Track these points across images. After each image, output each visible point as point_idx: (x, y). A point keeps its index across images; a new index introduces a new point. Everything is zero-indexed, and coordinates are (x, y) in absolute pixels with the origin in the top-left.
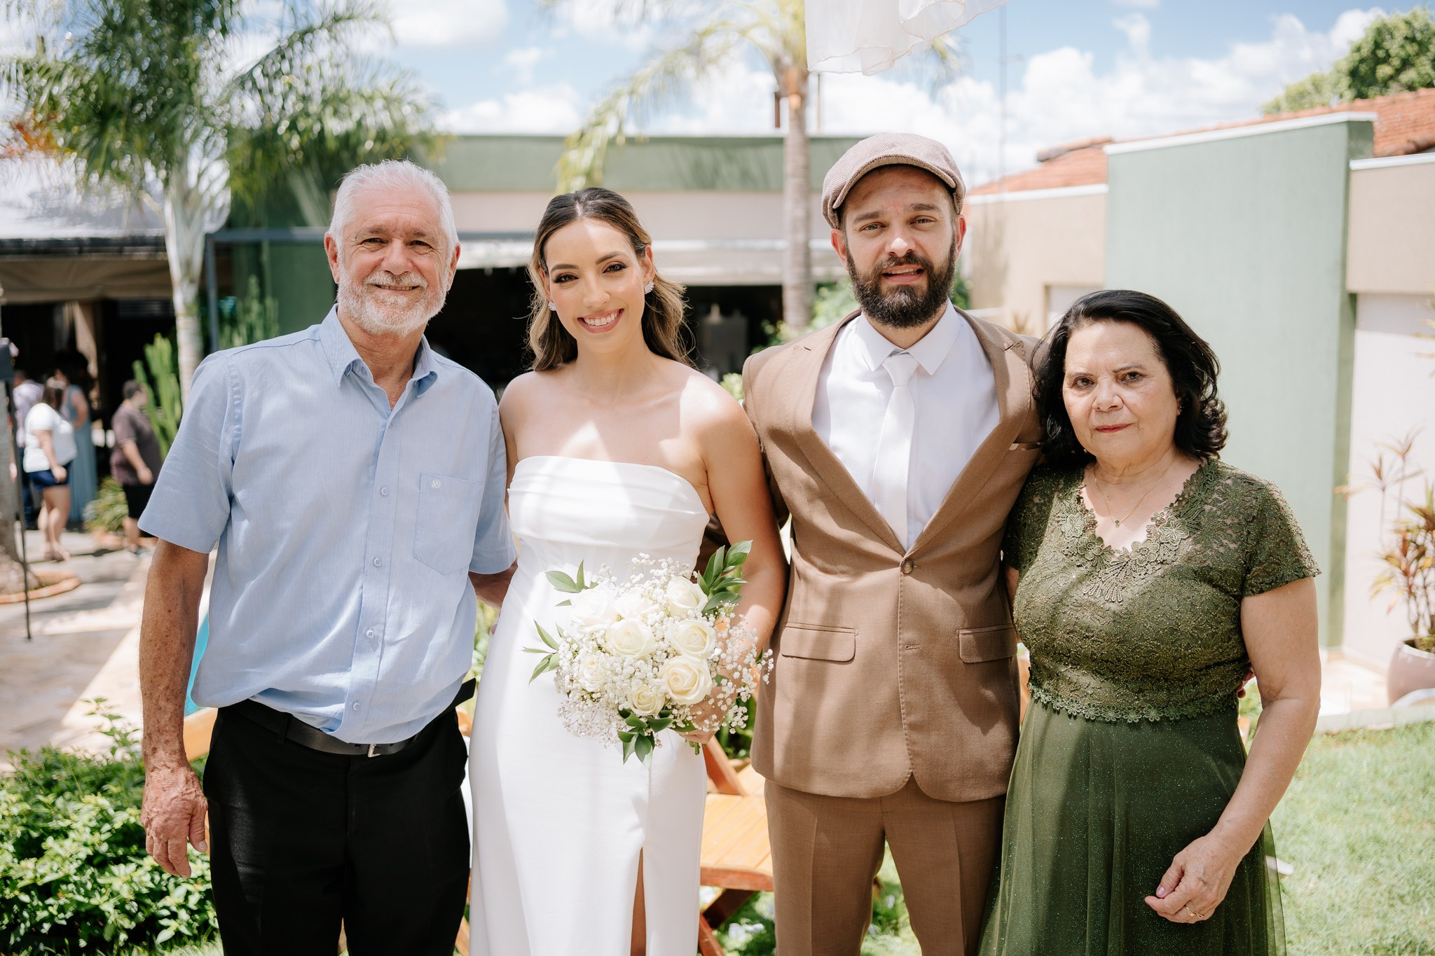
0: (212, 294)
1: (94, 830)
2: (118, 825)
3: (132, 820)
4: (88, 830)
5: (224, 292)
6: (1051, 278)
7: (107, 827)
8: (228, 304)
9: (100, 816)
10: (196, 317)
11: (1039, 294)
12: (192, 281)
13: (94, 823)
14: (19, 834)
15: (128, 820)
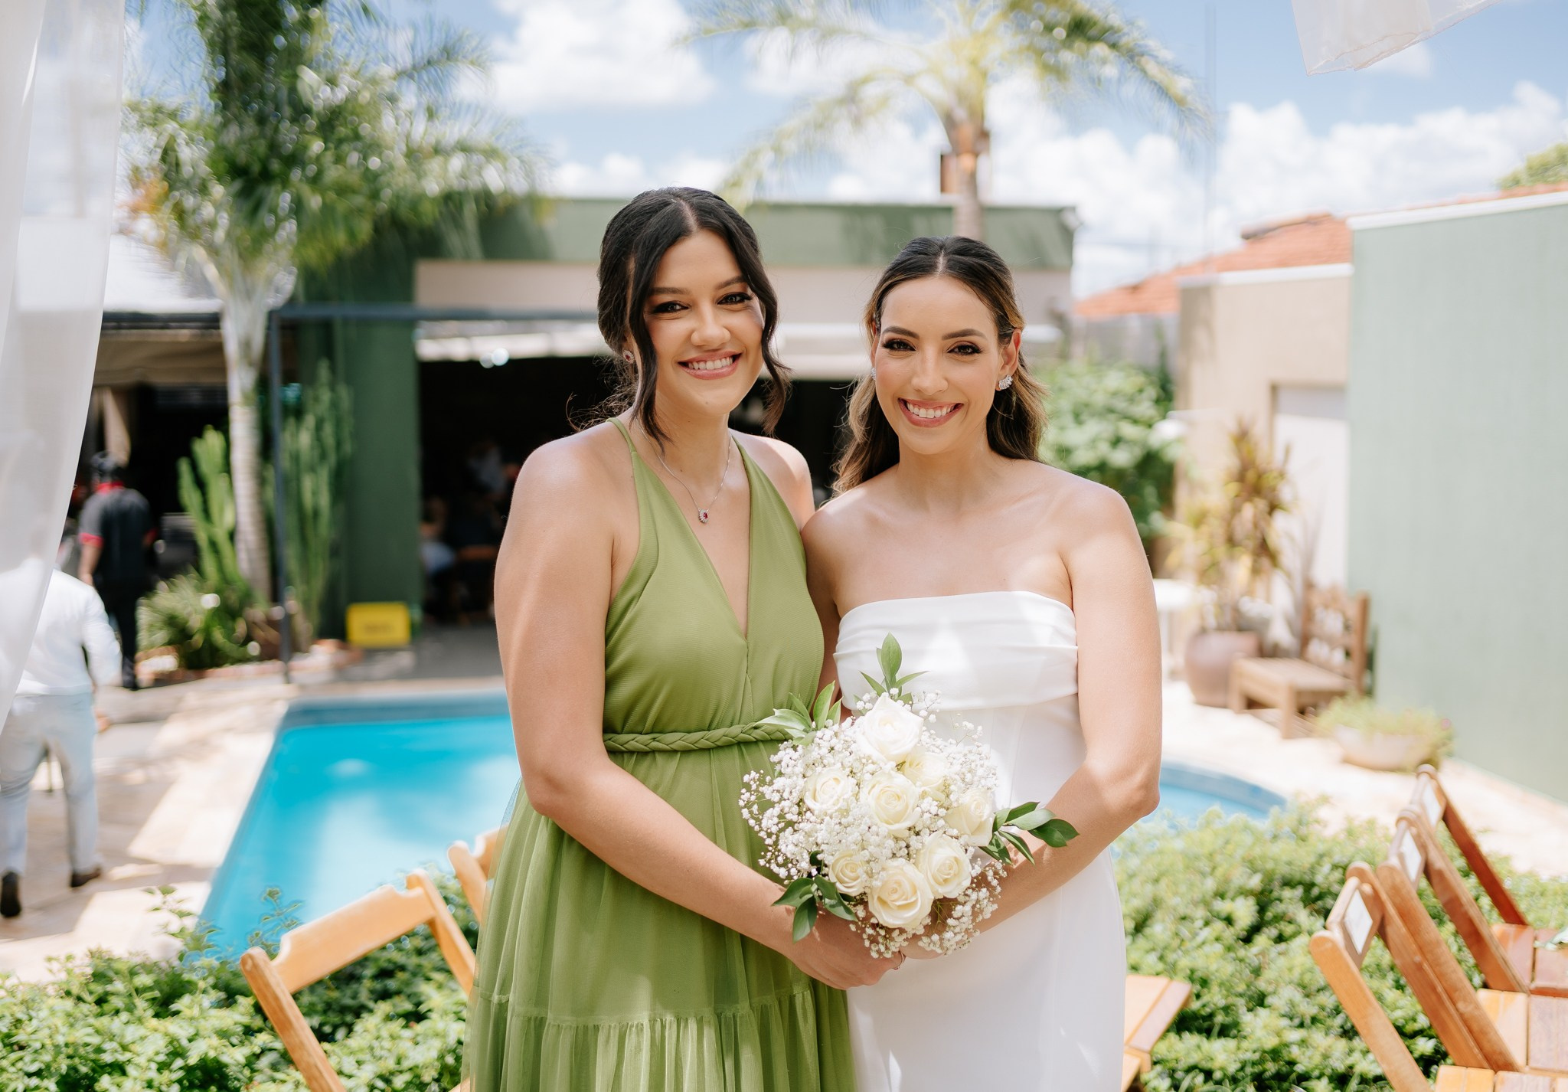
0: (276, 378)
1: (162, 1067)
2: (193, 1060)
3: (212, 1054)
4: (154, 1066)
5: (289, 378)
6: (1280, 374)
7: (179, 1063)
8: (292, 392)
9: (171, 1048)
10: (254, 407)
11: (1263, 397)
12: (251, 364)
13: (162, 1058)
14: (64, 1069)
15: (206, 1054)
